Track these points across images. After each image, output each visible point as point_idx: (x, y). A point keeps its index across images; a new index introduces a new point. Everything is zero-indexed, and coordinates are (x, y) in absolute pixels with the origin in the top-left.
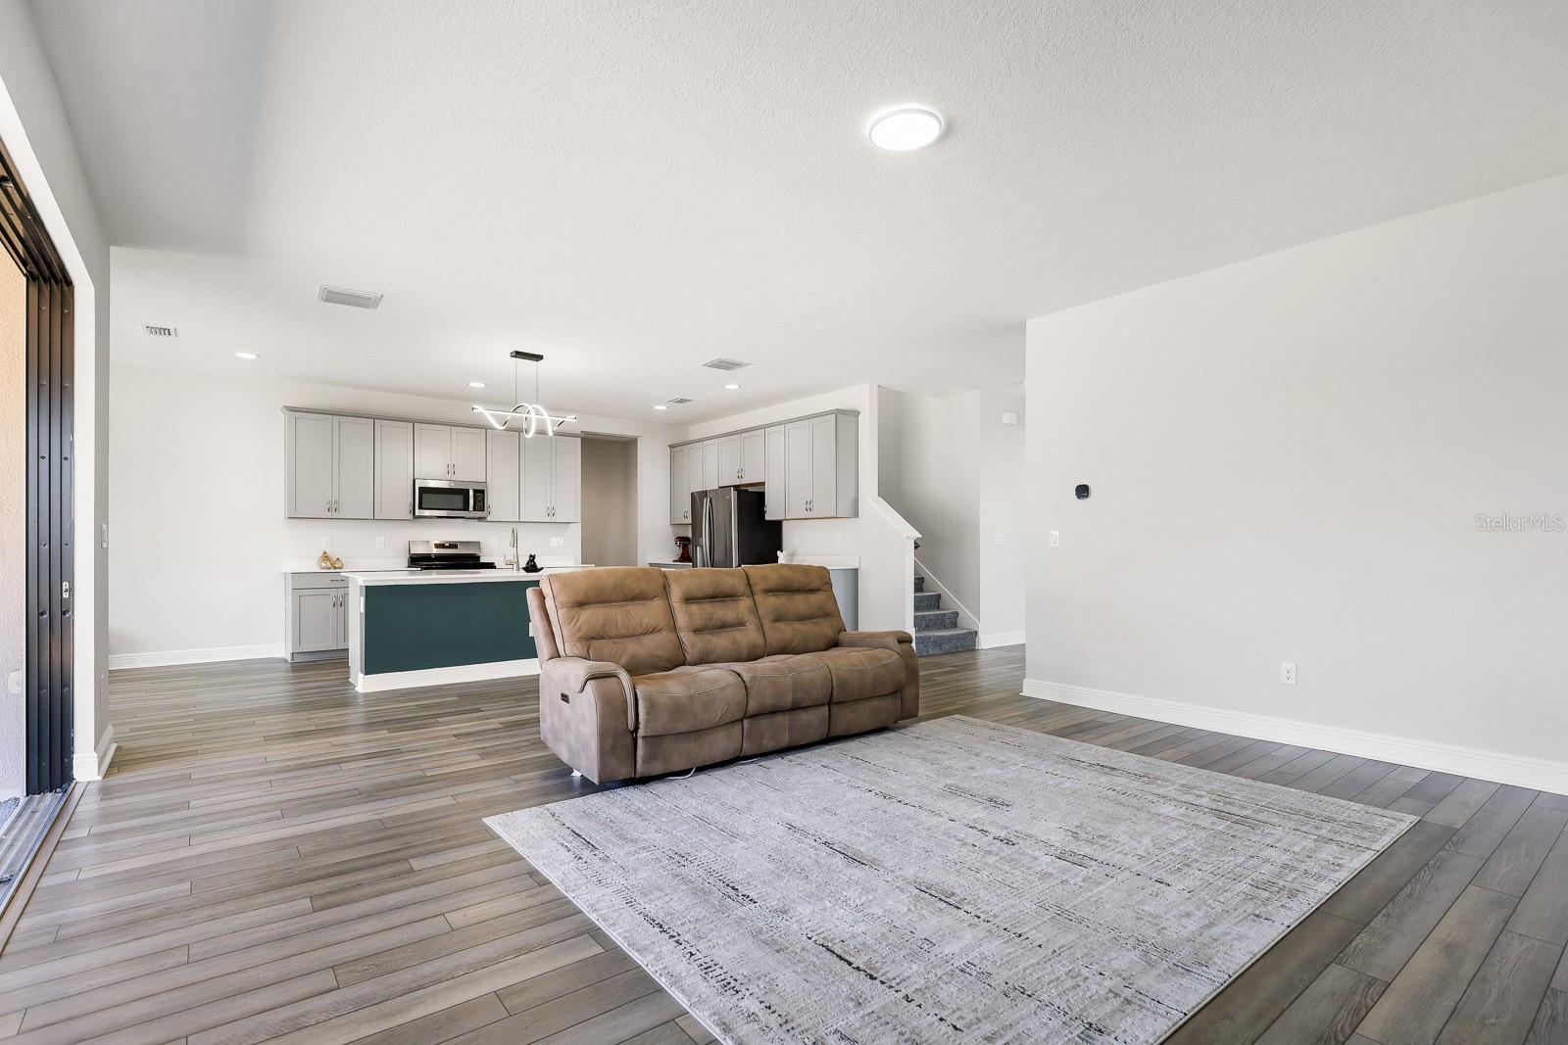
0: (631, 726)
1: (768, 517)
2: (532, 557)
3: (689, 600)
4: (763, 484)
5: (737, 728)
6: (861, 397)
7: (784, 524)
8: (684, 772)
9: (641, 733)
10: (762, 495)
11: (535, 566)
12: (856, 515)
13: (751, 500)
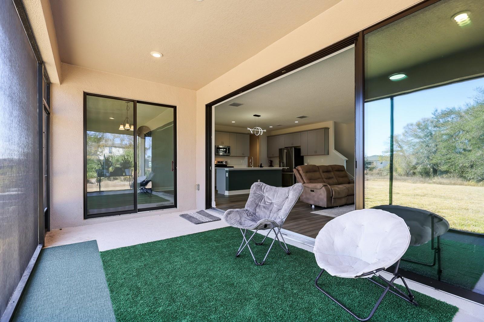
0: (331, 196)
1: (301, 155)
2: (261, 164)
3: (323, 172)
4: (300, 146)
5: (346, 198)
6: (330, 125)
7: (305, 157)
8: (338, 207)
9: (333, 197)
10: (300, 149)
11: (261, 166)
12: (328, 154)
13: (298, 150)
